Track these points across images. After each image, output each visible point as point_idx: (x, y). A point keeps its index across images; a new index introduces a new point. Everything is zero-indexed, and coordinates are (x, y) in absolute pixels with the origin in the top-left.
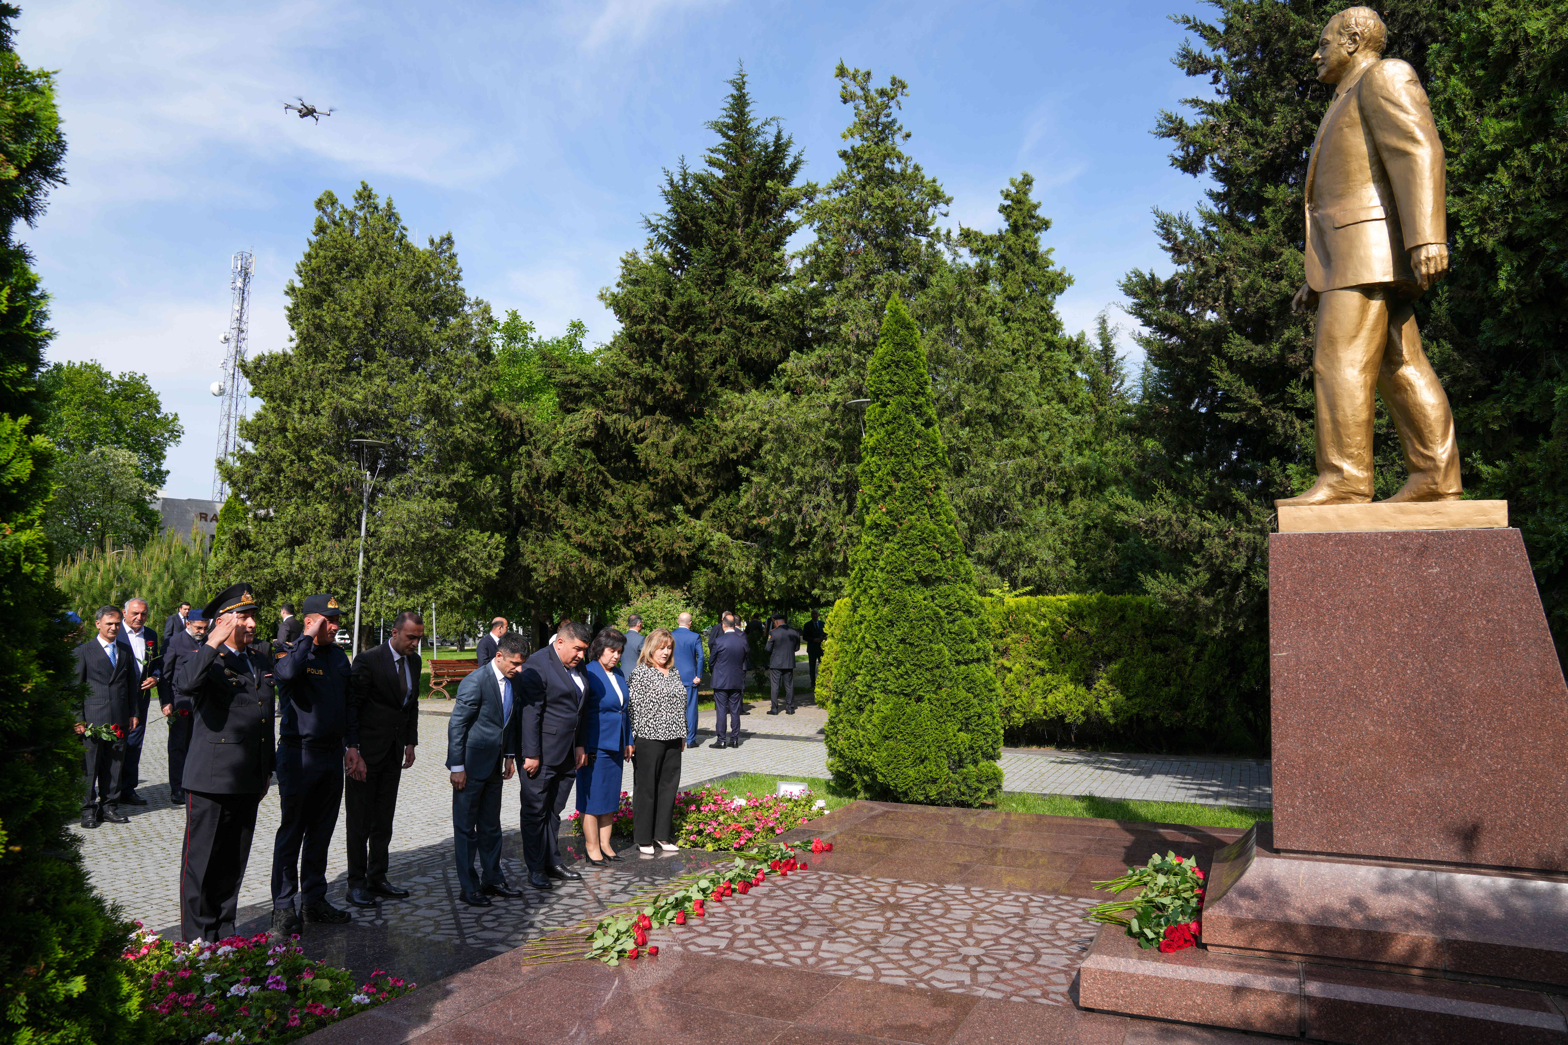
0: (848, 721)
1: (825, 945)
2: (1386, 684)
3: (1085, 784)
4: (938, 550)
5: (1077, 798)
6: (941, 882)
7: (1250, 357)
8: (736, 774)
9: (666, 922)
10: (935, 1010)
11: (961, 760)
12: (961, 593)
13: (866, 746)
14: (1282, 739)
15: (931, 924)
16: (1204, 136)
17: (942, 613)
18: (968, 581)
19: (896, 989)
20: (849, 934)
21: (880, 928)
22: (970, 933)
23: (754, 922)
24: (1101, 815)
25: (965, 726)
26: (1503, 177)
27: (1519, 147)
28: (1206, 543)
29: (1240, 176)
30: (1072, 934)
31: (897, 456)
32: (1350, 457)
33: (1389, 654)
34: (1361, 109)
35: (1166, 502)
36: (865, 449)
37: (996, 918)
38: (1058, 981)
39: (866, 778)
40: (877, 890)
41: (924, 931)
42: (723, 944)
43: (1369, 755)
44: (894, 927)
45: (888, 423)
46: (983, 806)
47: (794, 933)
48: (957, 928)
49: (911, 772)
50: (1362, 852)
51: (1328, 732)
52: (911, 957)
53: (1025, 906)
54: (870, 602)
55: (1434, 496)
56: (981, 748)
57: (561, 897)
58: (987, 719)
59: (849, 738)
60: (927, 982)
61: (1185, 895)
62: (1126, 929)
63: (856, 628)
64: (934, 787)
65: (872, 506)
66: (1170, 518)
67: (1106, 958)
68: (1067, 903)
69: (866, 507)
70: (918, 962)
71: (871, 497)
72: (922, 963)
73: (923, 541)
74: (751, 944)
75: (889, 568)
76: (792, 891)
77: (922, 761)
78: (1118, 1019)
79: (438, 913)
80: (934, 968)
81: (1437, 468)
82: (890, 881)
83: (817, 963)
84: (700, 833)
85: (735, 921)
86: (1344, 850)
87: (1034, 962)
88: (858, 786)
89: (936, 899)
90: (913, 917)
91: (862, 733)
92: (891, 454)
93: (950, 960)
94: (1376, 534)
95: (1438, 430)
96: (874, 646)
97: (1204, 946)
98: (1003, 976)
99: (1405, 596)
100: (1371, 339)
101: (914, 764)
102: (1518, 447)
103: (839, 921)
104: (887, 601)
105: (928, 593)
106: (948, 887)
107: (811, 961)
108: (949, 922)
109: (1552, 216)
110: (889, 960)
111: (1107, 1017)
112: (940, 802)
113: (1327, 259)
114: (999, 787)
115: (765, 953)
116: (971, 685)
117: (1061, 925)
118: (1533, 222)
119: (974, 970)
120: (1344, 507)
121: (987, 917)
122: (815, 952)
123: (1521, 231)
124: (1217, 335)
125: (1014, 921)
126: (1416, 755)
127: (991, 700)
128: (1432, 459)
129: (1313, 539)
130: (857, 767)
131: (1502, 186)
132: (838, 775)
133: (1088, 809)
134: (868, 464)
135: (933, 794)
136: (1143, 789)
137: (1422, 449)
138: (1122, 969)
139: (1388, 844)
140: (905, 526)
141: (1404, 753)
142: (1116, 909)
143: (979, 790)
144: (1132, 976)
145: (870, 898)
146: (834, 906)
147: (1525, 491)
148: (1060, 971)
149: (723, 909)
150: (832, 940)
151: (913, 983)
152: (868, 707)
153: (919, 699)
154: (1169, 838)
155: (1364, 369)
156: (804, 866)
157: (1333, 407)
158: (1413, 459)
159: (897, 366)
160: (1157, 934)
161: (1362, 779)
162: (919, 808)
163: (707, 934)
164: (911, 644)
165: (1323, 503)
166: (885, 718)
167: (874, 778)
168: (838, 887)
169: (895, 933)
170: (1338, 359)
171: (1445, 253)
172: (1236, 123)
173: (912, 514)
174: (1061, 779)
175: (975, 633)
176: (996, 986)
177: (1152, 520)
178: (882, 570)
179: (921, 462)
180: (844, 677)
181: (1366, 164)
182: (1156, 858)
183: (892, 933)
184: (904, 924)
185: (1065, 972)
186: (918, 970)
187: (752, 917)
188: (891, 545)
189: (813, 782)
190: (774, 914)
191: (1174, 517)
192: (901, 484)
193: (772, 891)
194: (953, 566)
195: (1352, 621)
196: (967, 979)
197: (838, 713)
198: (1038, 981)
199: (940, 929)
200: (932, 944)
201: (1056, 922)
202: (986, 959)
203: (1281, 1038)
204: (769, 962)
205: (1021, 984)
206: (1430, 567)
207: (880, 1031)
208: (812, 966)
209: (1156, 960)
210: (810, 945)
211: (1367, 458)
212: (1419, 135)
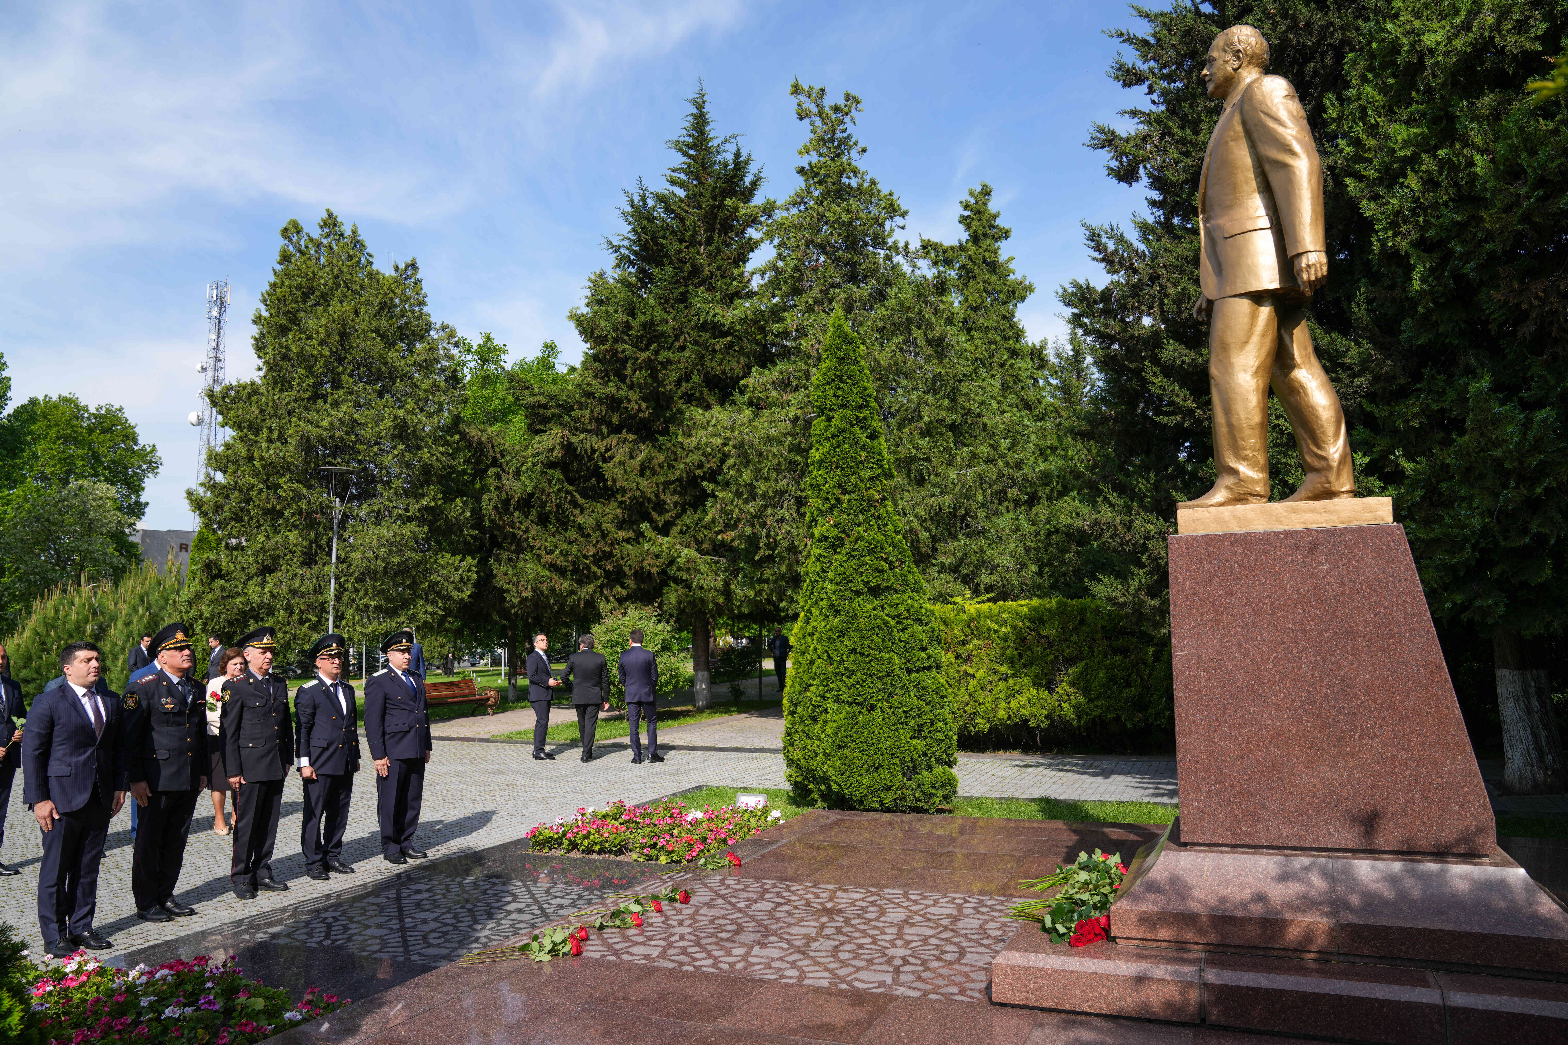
0: (804, 732)
1: (756, 950)
2: (1282, 679)
3: (1045, 787)
4: (885, 560)
5: (1033, 800)
6: (881, 887)
7: (1183, 362)
8: (699, 788)
10: (852, 1009)
11: (915, 767)
12: (910, 602)
13: (821, 756)
14: (1186, 736)
15: (863, 927)
16: (1137, 146)
17: (892, 622)
18: (917, 590)
19: (817, 990)
20: (782, 939)
21: (813, 932)
22: (900, 935)
23: (690, 930)
24: (1053, 817)
25: (918, 733)
26: (1413, 181)
27: (1426, 152)
28: (1149, 544)
29: (1172, 184)
30: (1000, 933)
31: (843, 469)
32: (1245, 459)
33: (1285, 649)
34: (1244, 123)
35: (1112, 505)
36: (813, 462)
37: (929, 920)
38: (978, 978)
39: (822, 787)
40: (817, 896)
41: (856, 935)
42: (655, 953)
43: (1268, 748)
44: (827, 931)
45: (834, 436)
46: (939, 811)
47: (728, 940)
48: (888, 930)
49: (865, 780)
50: (1264, 842)
51: (1229, 728)
52: (838, 960)
53: (960, 907)
54: (821, 614)
55: (1329, 494)
56: (934, 754)
57: (509, 913)
58: (939, 725)
59: (804, 749)
60: (849, 984)
61: (1104, 891)
62: (1040, 925)
63: (809, 639)
64: (888, 794)
65: (820, 519)
66: (1113, 521)
67: (1017, 953)
68: (1001, 903)
69: (814, 520)
70: (844, 964)
71: (819, 510)
72: (848, 965)
73: (870, 552)
74: (684, 951)
75: (838, 579)
76: (733, 900)
77: (876, 769)
78: (1028, 1012)
79: (386, 932)
80: (859, 969)
81: (1329, 468)
82: (831, 887)
83: (745, 968)
84: (654, 846)
85: (672, 930)
86: (1248, 841)
87: (958, 961)
88: (815, 796)
89: (873, 903)
90: (847, 921)
91: (817, 743)
92: (837, 467)
93: (876, 961)
94: (1269, 534)
95: (1330, 431)
96: (825, 657)
97: (1114, 939)
98: (925, 975)
99: (1298, 593)
100: (1261, 345)
101: (868, 772)
102: (1440, 443)
103: (774, 927)
104: (837, 612)
105: (877, 603)
106: (887, 891)
107: (740, 966)
108: (881, 925)
109: (1458, 218)
110: (817, 963)
111: (1018, 1011)
112: (895, 808)
113: (1219, 269)
114: (954, 792)
115: (696, 960)
116: (923, 693)
117: (991, 925)
118: (1441, 225)
119: (897, 970)
120: (1240, 508)
121: (920, 919)
122: (744, 957)
123: (1431, 233)
124: (1154, 340)
125: (945, 922)
126: (1312, 747)
127: (943, 707)
128: (1325, 459)
129: (1209, 540)
130: (813, 777)
131: (1412, 190)
132: (796, 785)
133: (1041, 811)
134: (815, 478)
135: (888, 801)
136: (1101, 790)
137: (1315, 450)
138: (1031, 964)
139: (1287, 834)
140: (852, 538)
141: (1301, 745)
142: (1035, 906)
143: (934, 795)
144: (1040, 970)
145: (808, 904)
146: (771, 914)
147: (1444, 486)
148: (981, 969)
149: (663, 919)
150: (764, 946)
151: (836, 984)
152: (822, 717)
153: (872, 708)
154: (1113, 837)
155: (1256, 373)
157: (1228, 411)
158: (1309, 459)
159: (841, 381)
160: (1069, 929)
161: (1262, 772)
162: (871, 815)
163: (643, 943)
164: (862, 654)
165: (1221, 504)
166: (838, 727)
167: (829, 787)
168: (779, 895)
169: (828, 937)
170: (1231, 365)
171: (1324, 260)
172: (1167, 133)
173: (859, 525)
174: (1022, 783)
175: (926, 641)
176: (916, 985)
177: (1096, 523)
178: (831, 581)
179: (867, 474)
180: (798, 688)
181: (1252, 176)
182: (1083, 856)
183: (823, 937)
184: (837, 928)
185: (986, 969)
186: (841, 972)
187: (689, 926)
188: (840, 556)
189: (772, 794)
190: (712, 922)
191: (1118, 520)
192: (847, 497)
193: (713, 900)
194: (902, 576)
195: (1249, 619)
196: (888, 979)
197: (794, 725)
198: (958, 979)
199: (871, 932)
200: (860, 946)
201: (986, 922)
202: (911, 960)
203: (1183, 1024)
204: (698, 968)
205: (941, 982)
206: (1321, 563)
207: (795, 1032)
208: (740, 971)
209: (1066, 955)
210: (742, 951)
211: (1262, 460)
212: (1297, 147)
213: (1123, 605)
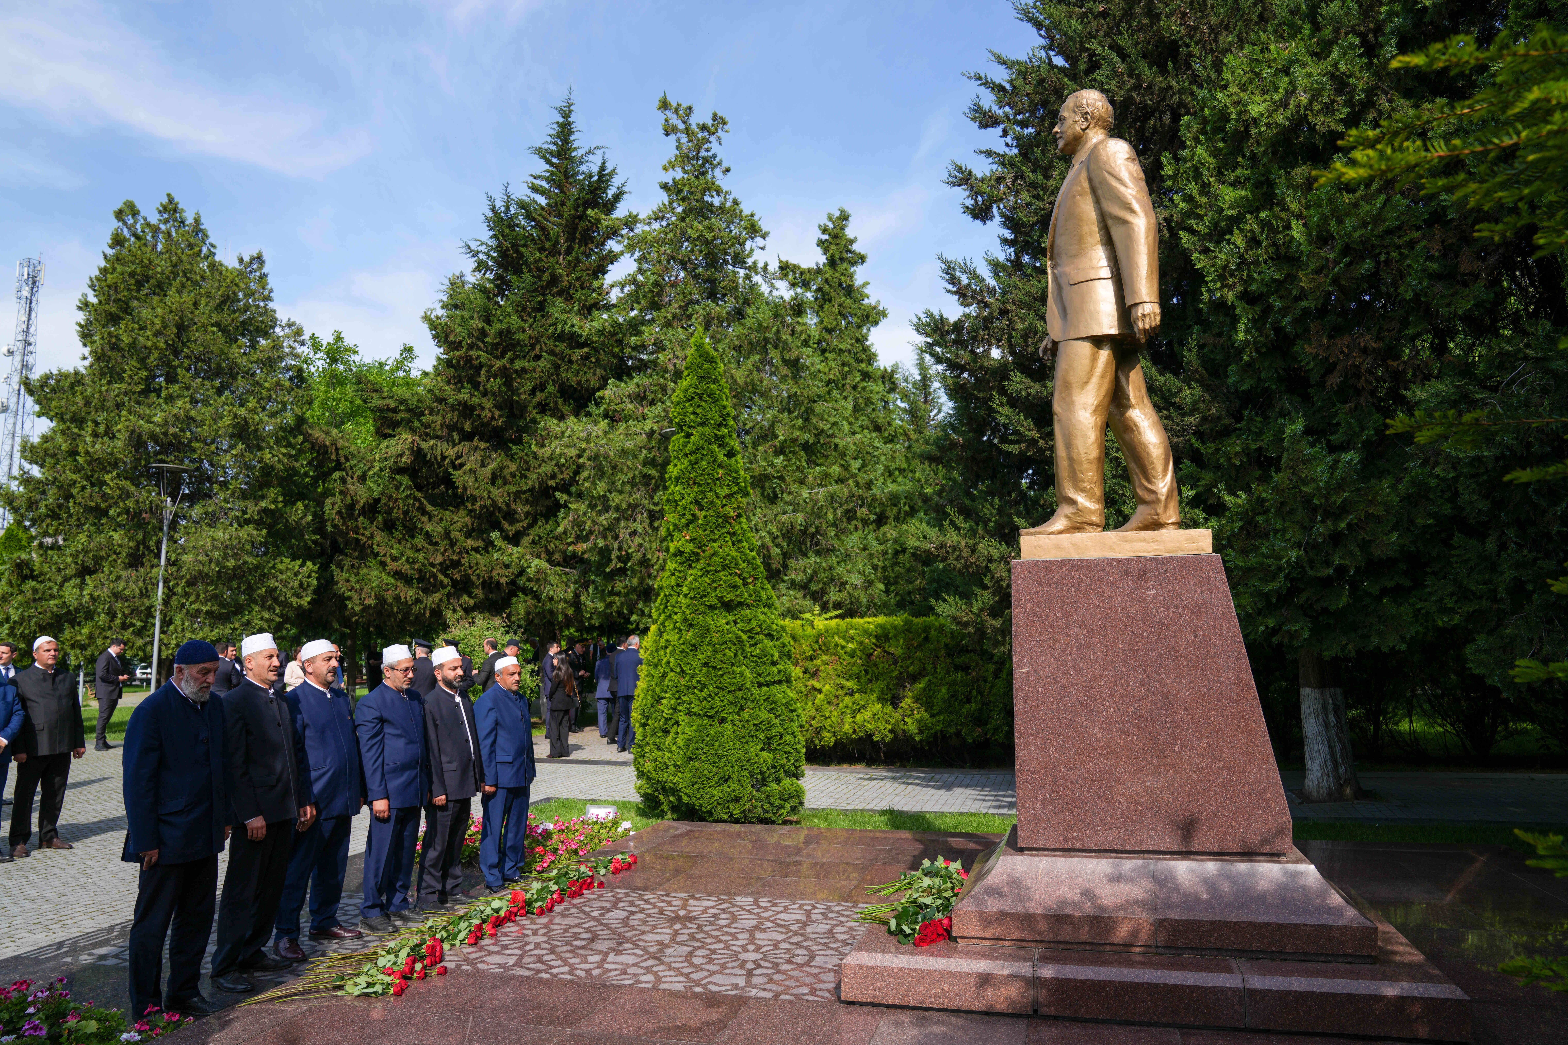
0: (655, 744)
1: (611, 957)
2: (1112, 695)
3: (889, 799)
4: (739, 576)
5: (878, 812)
6: (732, 895)
7: (1029, 394)
8: (548, 800)
9: (457, 943)
10: (707, 1011)
11: (764, 779)
12: (762, 617)
13: (672, 768)
14: (1024, 748)
15: (716, 933)
16: (991, 186)
17: (744, 637)
18: (769, 606)
19: (673, 994)
20: (637, 946)
21: (667, 939)
22: (752, 940)
23: (545, 939)
24: (898, 827)
25: (767, 746)
26: (1238, 239)
27: (1250, 213)
28: (992, 567)
29: (1024, 225)
30: (847, 937)
31: (700, 485)
32: (1083, 490)
33: (1115, 668)
34: (1090, 180)
35: (958, 529)
36: (670, 478)
37: (779, 925)
38: (828, 979)
39: (672, 799)
40: (669, 904)
41: (708, 941)
42: (511, 961)
43: (1098, 759)
44: (680, 938)
45: (692, 453)
46: (786, 822)
47: (583, 947)
48: (739, 936)
49: (715, 792)
50: (1093, 846)
51: (1063, 740)
52: (693, 965)
53: (808, 914)
54: (675, 628)
55: (1156, 525)
56: (783, 766)
58: (788, 738)
59: (655, 760)
60: (704, 987)
61: (946, 895)
62: (886, 927)
63: (662, 652)
64: (737, 806)
65: (676, 534)
66: (958, 543)
67: (865, 954)
68: (848, 909)
69: (670, 535)
70: (699, 968)
71: (675, 525)
72: (702, 969)
73: (725, 567)
74: (540, 959)
75: (692, 594)
76: (586, 909)
77: (726, 781)
78: (875, 1009)
80: (712, 973)
81: (1158, 501)
82: (683, 895)
83: (601, 974)
85: (527, 939)
86: (1078, 845)
87: (807, 964)
88: (665, 807)
89: (724, 911)
90: (700, 928)
91: (667, 755)
92: (695, 483)
93: (729, 965)
94: (1103, 561)
95: (1159, 467)
96: (678, 670)
97: (955, 939)
98: (777, 977)
99: (1128, 616)
100: (1100, 385)
101: (718, 785)
103: (628, 934)
104: (691, 626)
105: (730, 618)
106: (738, 898)
107: (596, 972)
108: (733, 931)
109: (1276, 275)
110: (670, 968)
111: (866, 1009)
112: (744, 819)
113: (1064, 312)
114: (801, 803)
115: (552, 967)
116: (772, 705)
117: (839, 929)
118: (1262, 280)
119: (750, 974)
120: (1078, 536)
121: (770, 924)
122: (600, 964)
123: (1253, 287)
124: (1002, 372)
125: (795, 927)
126: (1138, 758)
127: (792, 720)
128: (1153, 492)
129: (1049, 565)
130: (664, 788)
131: (1237, 247)
132: (646, 797)
133: (886, 822)
134: (673, 493)
135: (737, 812)
136: (942, 802)
137: (1146, 484)
138: (879, 964)
139: (1114, 838)
140: (707, 553)
141: (1127, 756)
142: (882, 910)
143: (782, 807)
144: (887, 969)
145: (661, 912)
146: (625, 922)
147: (1260, 519)
148: (830, 970)
149: (517, 929)
150: (619, 953)
151: (691, 988)
152: (674, 730)
153: (723, 721)
154: (953, 845)
155: (1095, 411)
156: (601, 885)
157: (1069, 445)
158: (1140, 492)
159: (701, 399)
160: (914, 930)
161: (1093, 781)
162: (721, 826)
163: (498, 953)
164: (714, 668)
165: (1061, 532)
166: (689, 740)
167: (679, 799)
168: (632, 903)
169: (681, 943)
170: (1072, 403)
171: (1158, 310)
172: (1020, 176)
173: (714, 541)
174: (867, 795)
175: (776, 656)
176: (768, 986)
177: (942, 546)
178: (686, 596)
179: (724, 491)
180: (650, 700)
181: (1095, 229)
182: (926, 863)
183: (677, 943)
184: (690, 934)
185: (835, 971)
186: (696, 976)
187: (544, 934)
188: (695, 571)
189: (622, 806)
190: (566, 931)
191: (963, 543)
192: (703, 513)
193: (566, 909)
194: (755, 591)
195: (1083, 639)
196: (742, 981)
198: (808, 980)
199: (724, 938)
200: (714, 952)
201: (834, 926)
202: (763, 963)
203: (1017, 1016)
204: (555, 975)
205: (792, 983)
206: (1148, 589)
207: (653, 1033)
208: (596, 977)
209: (910, 954)
210: (597, 958)
211: (1098, 492)
212: (1136, 206)
213: (966, 625)
